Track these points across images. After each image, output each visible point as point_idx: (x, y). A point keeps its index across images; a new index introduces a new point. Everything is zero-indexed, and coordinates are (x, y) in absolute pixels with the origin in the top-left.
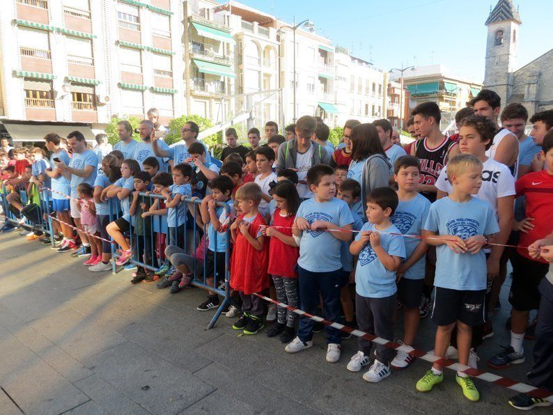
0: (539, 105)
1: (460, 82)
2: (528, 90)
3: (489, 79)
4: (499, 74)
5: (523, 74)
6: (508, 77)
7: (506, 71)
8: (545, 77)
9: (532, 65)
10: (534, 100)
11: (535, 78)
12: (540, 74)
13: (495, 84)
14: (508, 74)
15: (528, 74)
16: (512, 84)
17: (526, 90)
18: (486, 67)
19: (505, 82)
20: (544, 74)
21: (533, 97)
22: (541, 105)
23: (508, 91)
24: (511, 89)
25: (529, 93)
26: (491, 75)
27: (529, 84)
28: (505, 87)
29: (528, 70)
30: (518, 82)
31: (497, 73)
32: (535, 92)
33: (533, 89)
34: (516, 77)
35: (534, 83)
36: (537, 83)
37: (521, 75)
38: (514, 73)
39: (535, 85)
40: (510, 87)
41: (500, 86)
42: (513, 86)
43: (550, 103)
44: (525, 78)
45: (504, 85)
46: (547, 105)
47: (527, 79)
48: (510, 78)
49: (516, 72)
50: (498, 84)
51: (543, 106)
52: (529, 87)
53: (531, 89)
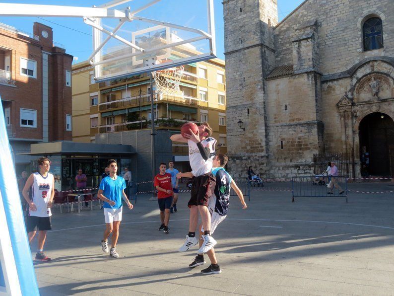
0: (323, 82)
2: (299, 53)
3: (231, 39)
4: (246, 28)
5: (288, 29)
6: (262, 33)
7: (256, 20)
8: (327, 28)
9: (302, 11)
10: (311, 69)
11: (309, 30)
12: (316, 25)
13: (241, 46)
14: (261, 25)
15: (297, 26)
16: (272, 46)
17: (295, 52)
18: (225, 19)
19: (255, 39)
20: (324, 25)
21: (308, 66)
22: (326, 81)
23: (263, 56)
25: (300, 58)
26: (234, 31)
27: (299, 41)
28: (257, 50)
29: (295, 21)
30: (282, 44)
31: (243, 26)
32: (310, 55)
33: (307, 50)
34: (278, 35)
35: (307, 39)
36: (312, 37)
37: (285, 31)
38: (274, 28)
39: (310, 42)
40: (267, 52)
41: (250, 49)
42: (274, 51)
43: (342, 76)
44: (291, 35)
45: (255, 46)
46: (337, 80)
47: (294, 35)
48: (266, 36)
49: (277, 26)
50: (246, 46)
51: (330, 84)
52: (299, 47)
53: (303, 49)
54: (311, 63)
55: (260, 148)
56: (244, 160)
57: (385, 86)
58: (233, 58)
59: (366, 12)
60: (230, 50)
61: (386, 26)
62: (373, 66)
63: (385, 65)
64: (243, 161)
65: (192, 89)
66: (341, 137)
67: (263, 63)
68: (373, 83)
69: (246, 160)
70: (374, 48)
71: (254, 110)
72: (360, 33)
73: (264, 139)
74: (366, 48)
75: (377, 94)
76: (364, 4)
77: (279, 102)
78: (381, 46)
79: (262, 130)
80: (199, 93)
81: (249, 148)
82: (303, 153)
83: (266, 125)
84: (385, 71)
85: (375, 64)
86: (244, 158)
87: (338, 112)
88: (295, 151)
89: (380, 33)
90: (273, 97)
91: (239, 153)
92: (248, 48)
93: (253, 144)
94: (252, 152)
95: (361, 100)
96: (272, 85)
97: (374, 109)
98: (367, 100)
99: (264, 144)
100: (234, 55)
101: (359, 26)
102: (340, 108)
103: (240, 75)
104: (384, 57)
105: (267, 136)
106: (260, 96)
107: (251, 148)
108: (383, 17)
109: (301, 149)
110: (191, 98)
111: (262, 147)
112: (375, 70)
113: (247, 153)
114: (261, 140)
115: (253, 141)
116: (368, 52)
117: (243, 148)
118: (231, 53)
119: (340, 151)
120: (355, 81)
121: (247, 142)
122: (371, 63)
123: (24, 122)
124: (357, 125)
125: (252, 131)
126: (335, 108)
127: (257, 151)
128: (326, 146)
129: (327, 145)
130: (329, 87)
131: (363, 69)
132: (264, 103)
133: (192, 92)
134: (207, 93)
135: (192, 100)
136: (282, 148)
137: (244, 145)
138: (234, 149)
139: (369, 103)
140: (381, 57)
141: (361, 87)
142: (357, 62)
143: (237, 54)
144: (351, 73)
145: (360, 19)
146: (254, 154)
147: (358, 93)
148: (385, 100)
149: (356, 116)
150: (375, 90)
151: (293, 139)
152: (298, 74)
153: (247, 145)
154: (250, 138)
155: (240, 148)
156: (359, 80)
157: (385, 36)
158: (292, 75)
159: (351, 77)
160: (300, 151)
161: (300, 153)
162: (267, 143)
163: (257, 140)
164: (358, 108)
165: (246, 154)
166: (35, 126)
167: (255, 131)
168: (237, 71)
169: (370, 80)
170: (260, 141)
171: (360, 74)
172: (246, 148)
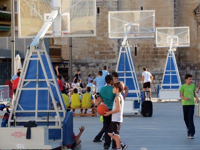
55: (111, 54)
56: (91, 66)
64: (90, 68)
66: (197, 46)
69: (94, 67)
77: (134, 3)
81: (97, 53)
82: (159, 61)
86: (91, 65)
87: (195, 19)
88: (150, 59)
91: (84, 59)
93: (103, 49)
94: (101, 58)
102: (197, 15)
105: (119, 40)
107: (101, 53)
109: (157, 57)
111: (113, 52)
113: (95, 58)
114: (113, 45)
115: (103, 46)
117: (89, 53)
119: (195, 60)
121: (96, 46)
125: (102, 34)
126: (193, 14)
127: (108, 58)
128: (181, 55)
129: (182, 53)
132: (118, 2)
136: (136, 54)
137: (91, 49)
138: (79, 53)
146: (103, 61)
151: (148, 45)
153: (95, 49)
154: (99, 41)
155: (86, 52)
160: (155, 59)
161: (155, 61)
163: (108, 45)
165: (94, 61)
170: (111, 46)
172: (93, 52)
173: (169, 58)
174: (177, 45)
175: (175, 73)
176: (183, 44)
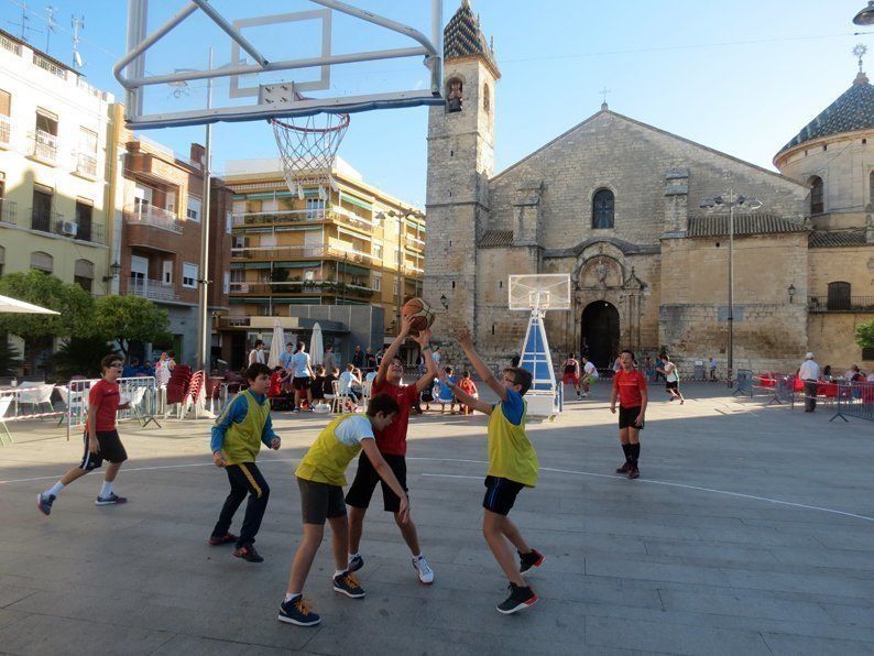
0: (545, 259)
1: (378, 199)
2: (521, 220)
3: (435, 188)
4: (458, 179)
5: (507, 186)
6: (478, 187)
7: (472, 171)
8: (554, 193)
9: (525, 166)
10: (534, 243)
11: (533, 194)
12: (543, 188)
13: (449, 200)
14: (477, 177)
15: (518, 185)
16: (486, 205)
17: (516, 219)
18: (429, 160)
19: (469, 196)
20: (551, 190)
21: (530, 238)
22: (549, 258)
23: (477, 218)
24: (484, 217)
25: (521, 227)
26: (441, 179)
27: (522, 206)
28: (471, 209)
29: (517, 177)
30: (499, 203)
31: (454, 175)
32: (534, 225)
33: (531, 218)
34: (495, 191)
35: (532, 205)
36: (537, 204)
37: (503, 187)
38: (490, 182)
39: (534, 209)
40: (482, 212)
41: (461, 207)
42: (487, 210)
43: (567, 254)
44: (511, 193)
45: (469, 203)
46: (561, 258)
47: (516, 196)
48: (482, 191)
49: (494, 179)
50: (456, 201)
51: (553, 261)
52: (522, 213)
53: (526, 216)
54: (534, 235)
57: (612, 272)
58: (436, 214)
59: (598, 184)
60: (434, 202)
61: (619, 205)
62: (601, 248)
63: (614, 248)
65: (364, 241)
67: (476, 226)
68: (600, 267)
70: (604, 227)
71: (461, 284)
72: (590, 207)
73: (472, 322)
74: (595, 226)
75: (603, 280)
76: (597, 174)
77: (493, 278)
78: (611, 226)
79: (470, 310)
80: (373, 247)
81: (451, 331)
83: (475, 305)
84: (614, 255)
85: (604, 245)
88: (508, 339)
89: (612, 209)
90: (485, 270)
92: (458, 204)
95: (587, 285)
96: (486, 255)
97: (600, 296)
98: (592, 285)
99: (471, 327)
100: (438, 210)
101: (590, 198)
103: (446, 237)
104: (614, 239)
105: (475, 318)
106: (470, 267)
108: (616, 193)
109: (516, 337)
110: (362, 254)
112: (604, 252)
114: (468, 323)
115: (458, 323)
116: (597, 231)
118: (435, 206)
119: (559, 341)
120: (581, 261)
121: (450, 323)
122: (600, 244)
123: (186, 280)
124: (580, 312)
125: (457, 310)
130: (551, 265)
131: (590, 249)
132: (475, 276)
133: (364, 245)
134: (382, 247)
135: (364, 257)
136: (493, 334)
137: (444, 327)
139: (594, 289)
140: (610, 238)
141: (588, 269)
142: (584, 240)
143: (443, 209)
144: (578, 251)
145: (592, 191)
147: (584, 275)
148: (611, 288)
149: (580, 303)
150: (601, 276)
152: (520, 247)
153: (449, 327)
154: (454, 318)
155: (440, 330)
156: (585, 262)
157: (616, 215)
158: (512, 246)
159: (577, 257)
160: (515, 339)
161: (515, 342)
162: (475, 326)
163: (463, 322)
164: (582, 293)
165: (447, 339)
166: (195, 285)
167: (461, 311)
168: (442, 231)
169: (597, 262)
171: (587, 254)
172: (447, 330)
173: (533, 327)
174: (547, 307)
175: (544, 357)
176: (558, 305)
